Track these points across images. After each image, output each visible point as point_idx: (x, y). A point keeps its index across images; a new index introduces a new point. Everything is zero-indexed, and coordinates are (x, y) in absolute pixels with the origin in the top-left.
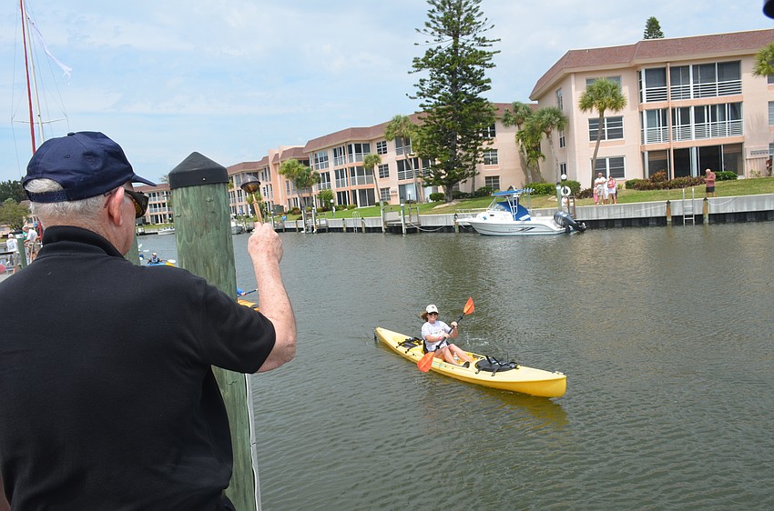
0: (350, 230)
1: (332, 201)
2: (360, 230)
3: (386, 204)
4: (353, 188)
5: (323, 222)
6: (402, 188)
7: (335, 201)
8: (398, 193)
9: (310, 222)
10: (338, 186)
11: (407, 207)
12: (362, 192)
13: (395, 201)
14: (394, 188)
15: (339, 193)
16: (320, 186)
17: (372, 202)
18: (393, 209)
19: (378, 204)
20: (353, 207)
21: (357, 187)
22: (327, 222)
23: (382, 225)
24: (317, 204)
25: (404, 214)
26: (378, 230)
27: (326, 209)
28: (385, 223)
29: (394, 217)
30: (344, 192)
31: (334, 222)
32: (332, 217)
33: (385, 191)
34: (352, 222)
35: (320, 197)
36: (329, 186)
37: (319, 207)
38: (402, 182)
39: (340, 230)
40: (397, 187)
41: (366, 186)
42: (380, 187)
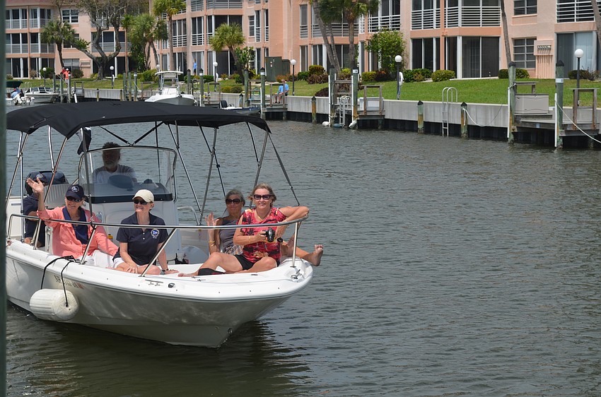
0: (433, 129)
1: (398, 58)
2: (455, 130)
3: (521, 74)
4: (451, 31)
5: (373, 105)
6: (565, 41)
7: (406, 58)
8: (553, 52)
9: (345, 102)
10: (416, 24)
11: (571, 85)
12: (471, 43)
13: (546, 70)
14: (546, 39)
15: (416, 42)
16: (375, 23)
17: (491, 67)
18: (536, 88)
19: (504, 75)
20: (446, 77)
21: (460, 31)
22: (382, 105)
23: (505, 122)
24: (365, 63)
25: (561, 103)
26: (494, 134)
27: (386, 74)
28: (515, 119)
29: (535, 106)
30: (429, 41)
31: (399, 107)
32: (398, 93)
33: (524, 45)
34: (436, 113)
35: (373, 46)
36: (397, 24)
37: (369, 70)
38: (567, 27)
39: (406, 126)
40: (555, 36)
41: (480, 31)
42: (514, 34)
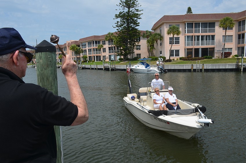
0: (92, 69)
1: (87, 59)
2: (96, 69)
3: (104, 61)
4: (94, 55)
5: (84, 66)
6: (110, 56)
7: (88, 59)
8: (108, 58)
9: (80, 65)
10: (89, 54)
11: (111, 62)
12: (97, 57)
13: (107, 60)
14: (107, 56)
15: (89, 57)
16: (83, 54)
17: (100, 60)
18: (106, 62)
19: (102, 61)
20: (94, 61)
21: (95, 55)
22: (85, 66)
23: (103, 67)
24: (82, 60)
25: (110, 65)
26: (101, 69)
27: (85, 61)
28: (104, 67)
29: (107, 65)
30: (91, 56)
31: (87, 66)
32: (87, 64)
33: (104, 57)
34: (93, 66)
35: (83, 57)
36: (86, 54)
37: (83, 61)
38: (110, 54)
39: (89, 69)
40: (108, 56)
41: (98, 55)
42: (103, 55)
